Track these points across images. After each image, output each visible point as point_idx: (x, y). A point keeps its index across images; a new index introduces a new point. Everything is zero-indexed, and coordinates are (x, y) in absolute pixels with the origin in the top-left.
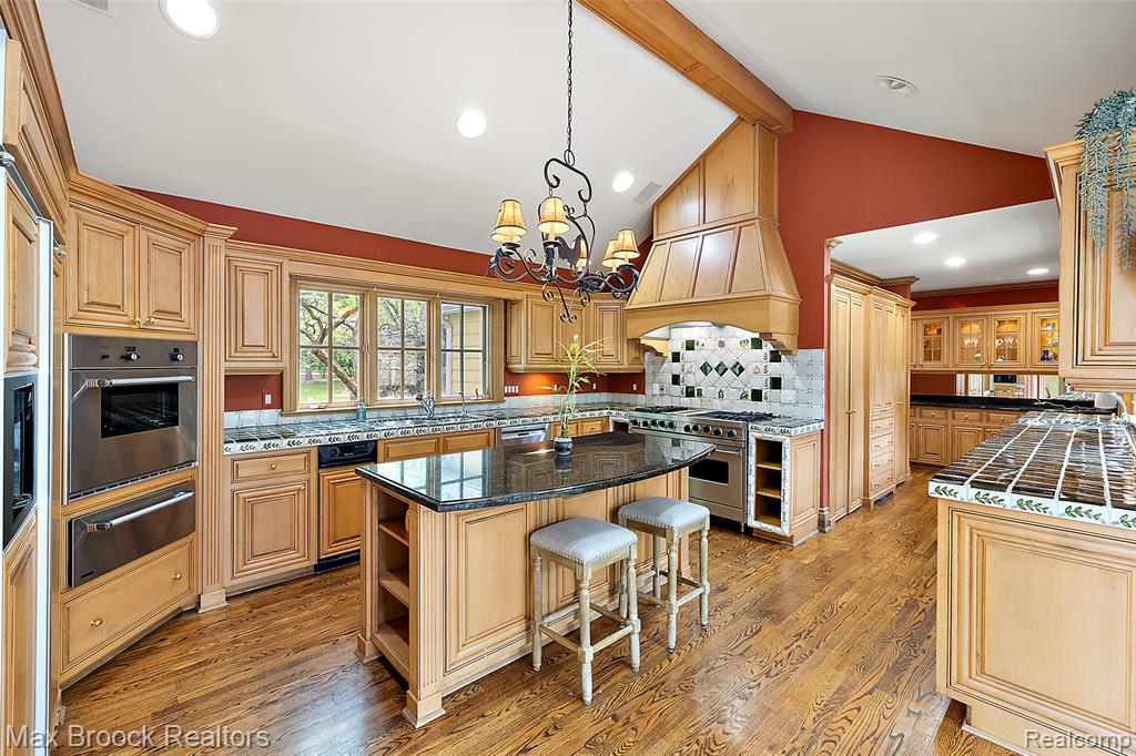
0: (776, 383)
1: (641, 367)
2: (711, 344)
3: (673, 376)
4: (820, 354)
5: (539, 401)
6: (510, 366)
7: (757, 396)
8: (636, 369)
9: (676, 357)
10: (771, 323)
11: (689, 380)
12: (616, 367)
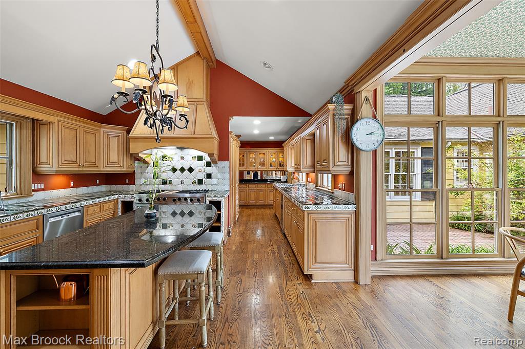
0: (209, 176)
1: (133, 169)
2: (177, 158)
4: (227, 163)
5: (61, 194)
6: (39, 169)
7: (200, 182)
8: (130, 170)
10: (214, 150)
11: (164, 176)
12: (119, 169)
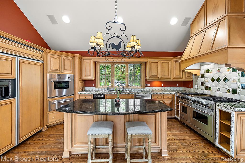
1: (191, 79)
2: (215, 70)
3: (201, 82)
5: (157, 88)
6: (147, 79)
7: (234, 91)
9: (202, 76)
10: (228, 60)
11: (206, 84)
12: (180, 79)
